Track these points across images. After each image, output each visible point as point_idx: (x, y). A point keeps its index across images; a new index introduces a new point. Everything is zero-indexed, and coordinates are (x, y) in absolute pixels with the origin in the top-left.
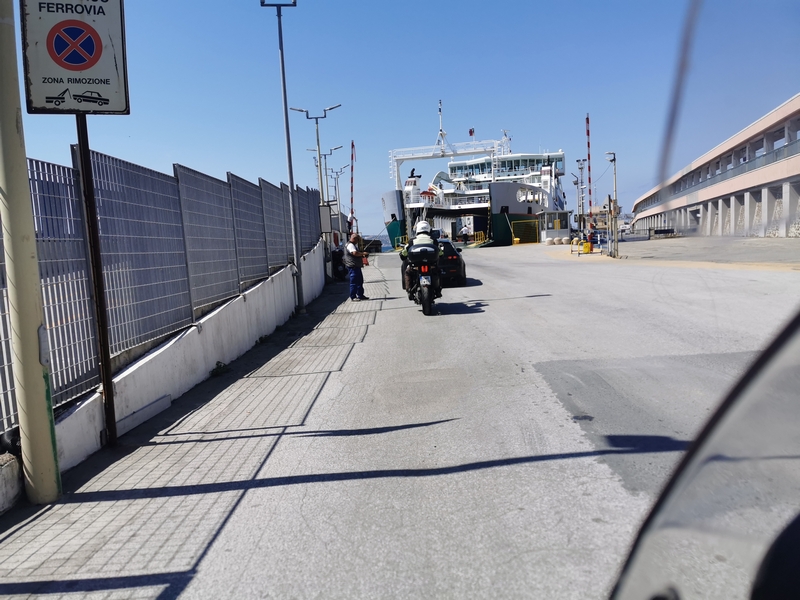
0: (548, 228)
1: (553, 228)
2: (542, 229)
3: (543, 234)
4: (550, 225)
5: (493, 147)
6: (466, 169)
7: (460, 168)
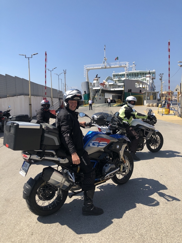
0: (147, 99)
1: (150, 99)
2: (145, 99)
3: (145, 102)
4: (148, 98)
5: (126, 65)
6: (119, 76)
7: (117, 75)
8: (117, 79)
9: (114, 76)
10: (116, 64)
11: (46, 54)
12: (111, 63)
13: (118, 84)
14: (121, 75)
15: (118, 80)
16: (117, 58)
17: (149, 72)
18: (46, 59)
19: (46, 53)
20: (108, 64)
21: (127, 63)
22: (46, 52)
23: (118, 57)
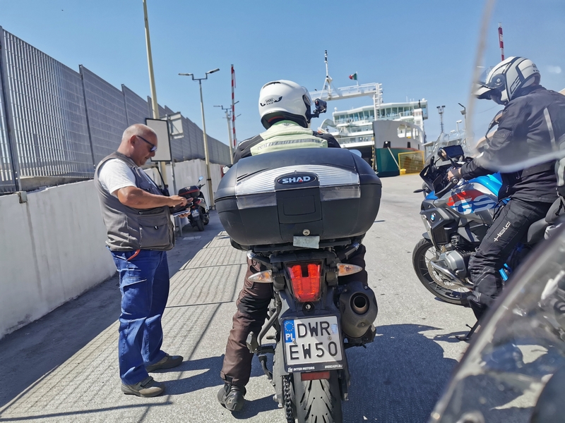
5: (375, 89)
6: (347, 117)
7: (343, 116)
8: (346, 124)
9: (337, 117)
10: (352, 90)
11: (233, 71)
12: (342, 89)
13: (349, 135)
14: (351, 115)
15: (347, 127)
16: (355, 77)
17: (419, 103)
18: (232, 81)
19: (232, 68)
20: (335, 90)
21: (377, 86)
22: (232, 65)
23: (355, 75)
